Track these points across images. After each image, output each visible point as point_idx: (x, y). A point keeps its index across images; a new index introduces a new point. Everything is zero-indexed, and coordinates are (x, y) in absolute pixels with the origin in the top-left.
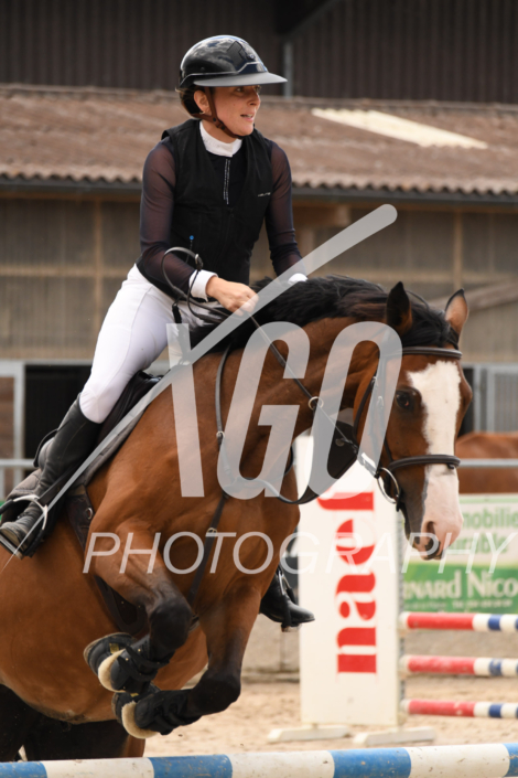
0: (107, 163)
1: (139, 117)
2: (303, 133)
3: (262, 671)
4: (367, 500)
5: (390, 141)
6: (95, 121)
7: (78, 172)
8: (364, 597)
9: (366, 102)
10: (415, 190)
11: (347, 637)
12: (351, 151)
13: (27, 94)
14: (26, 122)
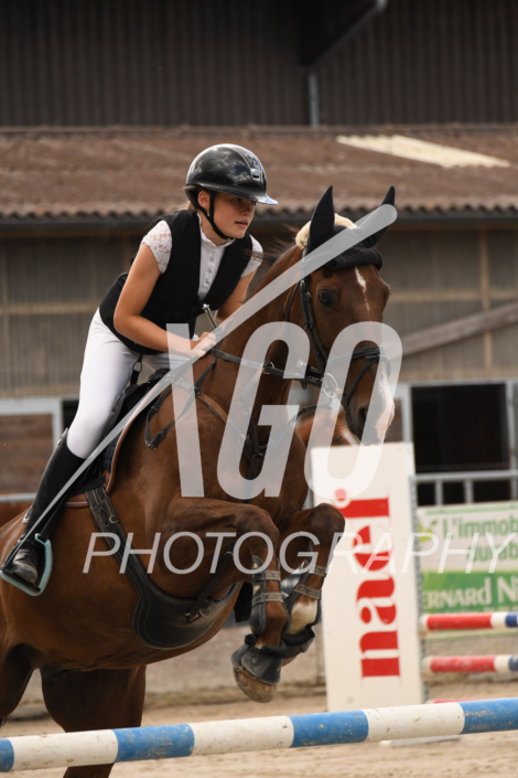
0: (133, 198)
1: (164, 152)
2: (328, 160)
3: (299, 685)
4: (383, 506)
5: (413, 164)
6: (122, 158)
7: (104, 208)
8: (384, 602)
9: (389, 127)
10: (438, 209)
11: (369, 641)
12: (375, 175)
13: (54, 135)
14: (53, 163)
